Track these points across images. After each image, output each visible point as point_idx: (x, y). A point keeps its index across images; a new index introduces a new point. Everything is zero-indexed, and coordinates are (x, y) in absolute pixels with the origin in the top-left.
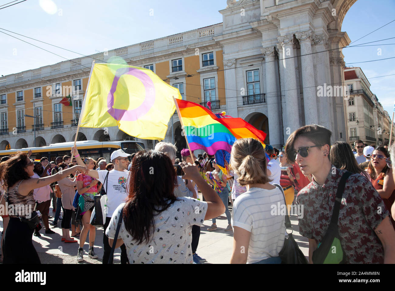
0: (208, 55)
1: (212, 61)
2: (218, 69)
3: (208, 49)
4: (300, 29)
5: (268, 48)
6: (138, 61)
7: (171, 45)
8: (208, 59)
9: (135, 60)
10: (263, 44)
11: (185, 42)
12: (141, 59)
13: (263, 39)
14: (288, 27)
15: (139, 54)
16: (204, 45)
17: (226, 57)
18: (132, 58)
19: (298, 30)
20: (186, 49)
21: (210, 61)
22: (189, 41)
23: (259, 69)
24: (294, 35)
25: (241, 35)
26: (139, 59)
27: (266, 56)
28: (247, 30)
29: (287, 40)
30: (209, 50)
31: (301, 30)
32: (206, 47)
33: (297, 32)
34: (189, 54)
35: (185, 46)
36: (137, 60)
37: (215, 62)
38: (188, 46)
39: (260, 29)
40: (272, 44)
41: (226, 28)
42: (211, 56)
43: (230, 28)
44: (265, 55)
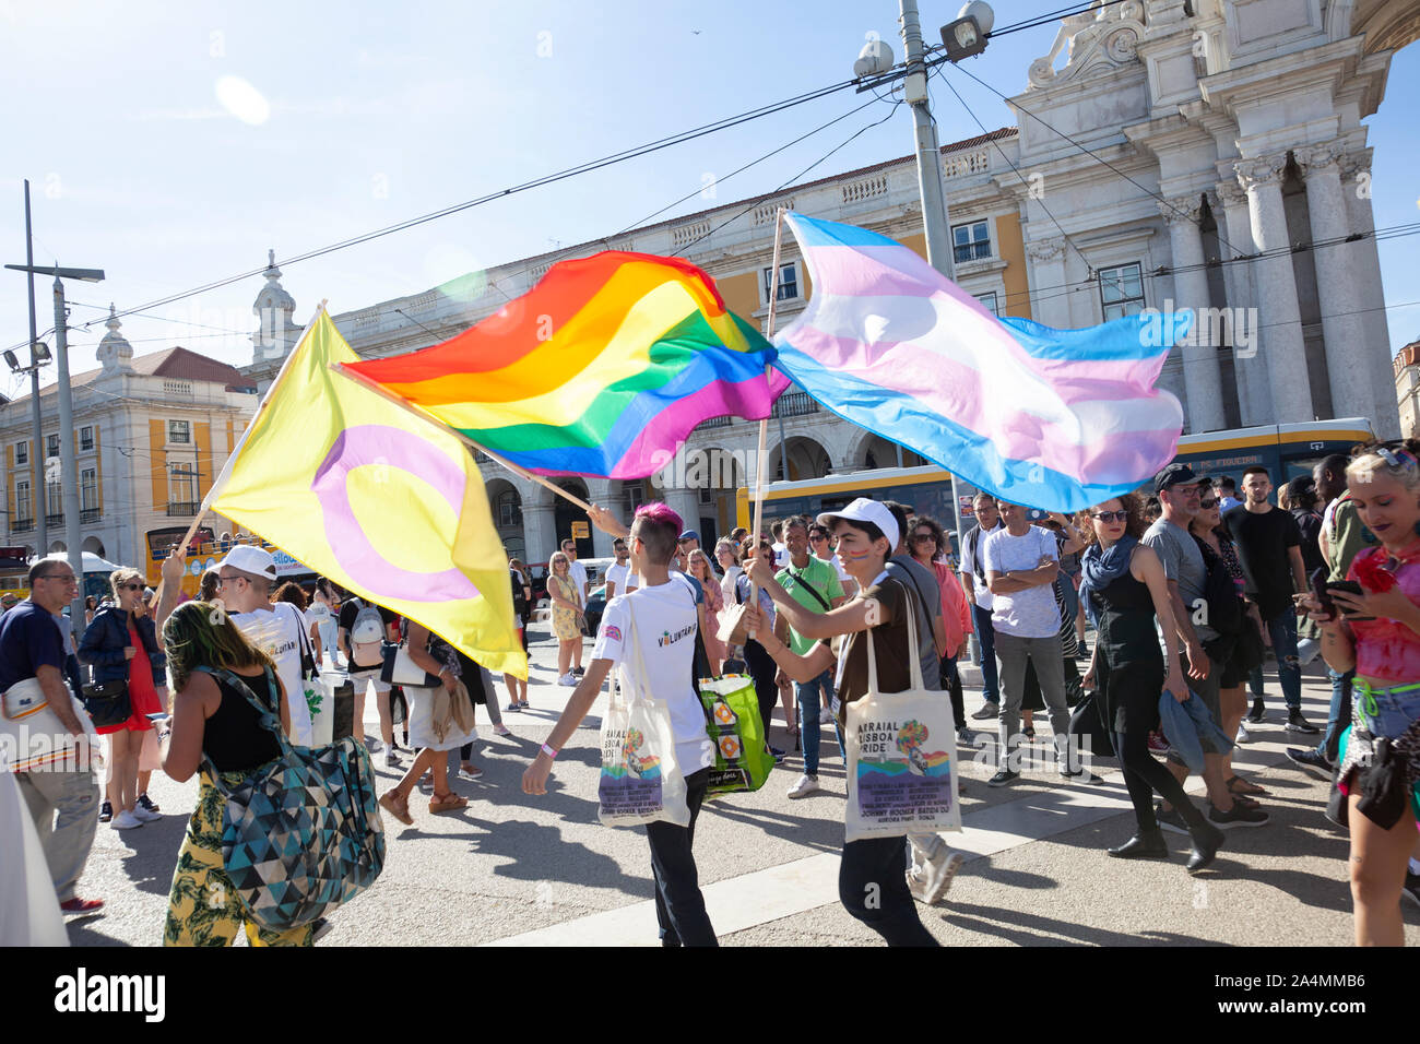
0: (970, 228)
1: (983, 247)
2: (1005, 268)
3: (971, 213)
4: (1306, 135)
5: (1183, 198)
6: (747, 255)
7: (849, 206)
8: (972, 240)
9: (738, 253)
10: (1163, 189)
11: (897, 194)
12: (757, 248)
13: (1162, 172)
14: (1269, 133)
15: (748, 236)
16: (961, 200)
17: (1034, 232)
18: (728, 247)
19: (1302, 139)
20: (901, 214)
21: (977, 245)
22: (908, 191)
23: (1139, 262)
24: (1290, 155)
25: (1083, 165)
26: (751, 250)
27: (1173, 222)
28: (1104, 151)
29: (1265, 171)
30: (975, 213)
31: (1311, 137)
32: (967, 205)
33: (1298, 144)
34: (909, 228)
35: (900, 205)
36: (746, 252)
37: (994, 247)
38: (909, 206)
39: (1153, 145)
40: (1192, 186)
41: (1030, 147)
42: (981, 231)
43: (1042, 148)
44: (1169, 220)
